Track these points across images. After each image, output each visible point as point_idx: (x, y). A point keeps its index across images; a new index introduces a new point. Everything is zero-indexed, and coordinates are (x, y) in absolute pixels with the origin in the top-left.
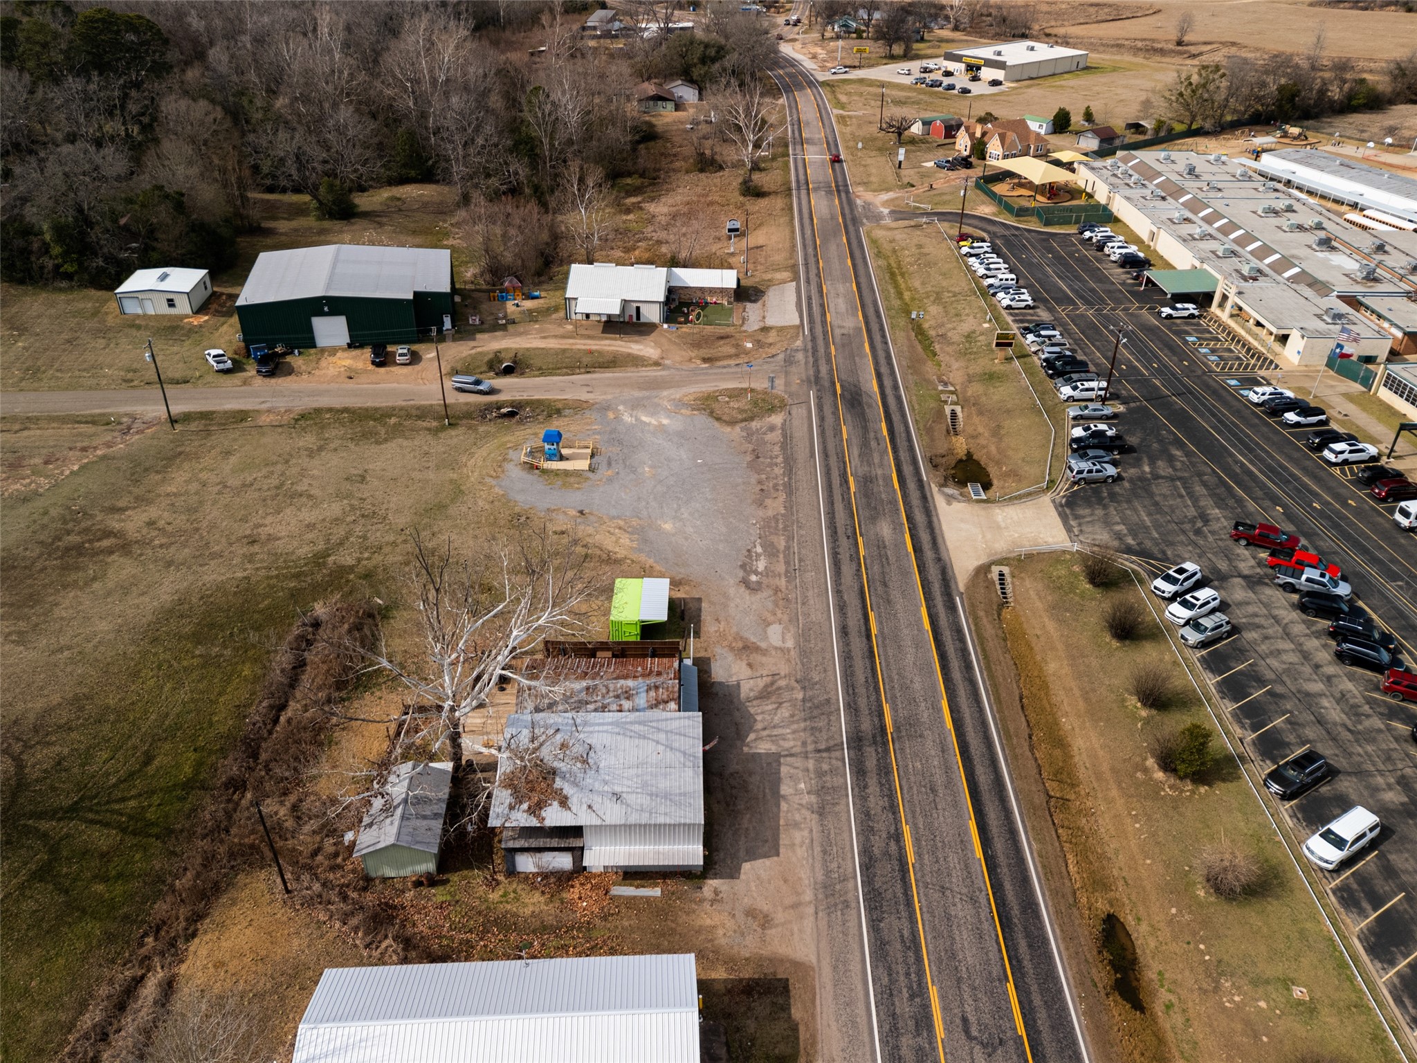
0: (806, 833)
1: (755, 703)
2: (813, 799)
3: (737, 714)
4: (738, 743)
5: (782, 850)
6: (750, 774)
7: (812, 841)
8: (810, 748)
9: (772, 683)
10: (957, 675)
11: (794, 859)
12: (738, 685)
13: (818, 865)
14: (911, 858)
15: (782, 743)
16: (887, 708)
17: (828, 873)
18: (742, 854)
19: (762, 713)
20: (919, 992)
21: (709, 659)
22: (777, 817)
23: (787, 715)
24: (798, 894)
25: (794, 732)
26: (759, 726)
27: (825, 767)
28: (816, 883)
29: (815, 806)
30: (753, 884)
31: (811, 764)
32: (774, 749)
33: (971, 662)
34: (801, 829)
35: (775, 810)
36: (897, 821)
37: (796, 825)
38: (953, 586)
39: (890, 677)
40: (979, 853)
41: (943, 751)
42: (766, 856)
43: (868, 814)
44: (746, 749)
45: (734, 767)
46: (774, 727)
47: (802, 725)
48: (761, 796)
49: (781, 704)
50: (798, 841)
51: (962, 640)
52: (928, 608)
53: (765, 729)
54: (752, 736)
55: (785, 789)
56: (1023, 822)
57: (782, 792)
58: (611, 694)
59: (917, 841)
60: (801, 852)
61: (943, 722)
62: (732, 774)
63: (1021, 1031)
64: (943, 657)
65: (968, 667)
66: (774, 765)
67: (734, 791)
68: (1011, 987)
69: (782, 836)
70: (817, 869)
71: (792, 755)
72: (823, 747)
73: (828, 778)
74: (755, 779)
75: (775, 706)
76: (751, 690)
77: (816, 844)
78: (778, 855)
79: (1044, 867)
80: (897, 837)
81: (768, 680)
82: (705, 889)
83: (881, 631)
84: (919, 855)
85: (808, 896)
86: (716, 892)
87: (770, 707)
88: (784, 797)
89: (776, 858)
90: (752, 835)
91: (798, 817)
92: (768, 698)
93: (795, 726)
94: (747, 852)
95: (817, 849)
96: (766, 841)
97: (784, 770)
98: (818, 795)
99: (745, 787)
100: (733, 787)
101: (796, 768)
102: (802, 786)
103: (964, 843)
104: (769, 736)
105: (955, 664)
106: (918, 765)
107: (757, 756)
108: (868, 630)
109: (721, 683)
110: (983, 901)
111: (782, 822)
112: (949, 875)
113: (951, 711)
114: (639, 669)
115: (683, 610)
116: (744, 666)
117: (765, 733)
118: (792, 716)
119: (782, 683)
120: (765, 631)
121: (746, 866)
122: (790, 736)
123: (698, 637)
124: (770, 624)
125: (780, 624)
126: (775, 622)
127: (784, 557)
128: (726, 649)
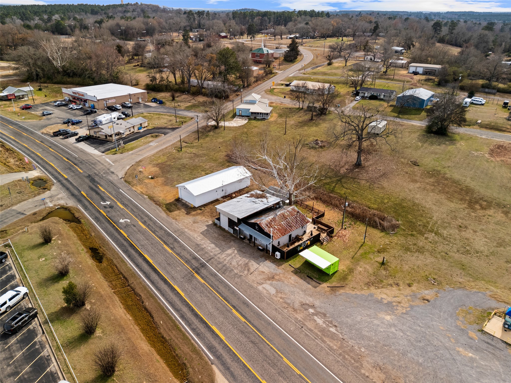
0: (198, 240)
1: (247, 261)
2: (203, 247)
3: (248, 256)
5: (201, 234)
6: (226, 244)
7: (195, 239)
8: (216, 258)
9: (248, 270)
10: (185, 310)
11: (196, 234)
12: (258, 264)
13: (189, 235)
14: (165, 246)
15: (226, 255)
16: (203, 281)
17: (185, 235)
18: (210, 229)
19: (241, 260)
20: (148, 226)
21: (278, 266)
22: (208, 239)
23: (233, 263)
24: (189, 229)
26: (237, 256)
27: (206, 255)
28: (186, 232)
29: (201, 246)
30: (201, 226)
31: (211, 254)
32: (226, 252)
33: (183, 320)
34: (200, 240)
35: (211, 240)
36: (175, 252)
37: (202, 240)
38: (220, 366)
39: (211, 294)
40: (146, 256)
41: (172, 277)
42: (204, 231)
43: (184, 250)
44: (234, 248)
45: (232, 243)
46: (233, 258)
47: (225, 263)
48: (217, 241)
49: (239, 266)
50: (198, 237)
51: (193, 330)
52: (221, 340)
53: (235, 256)
54: (236, 252)
55: (213, 246)
56: (135, 270)
57: (213, 244)
58: (270, 215)
59: (166, 250)
60: (196, 236)
61: (179, 287)
62: (231, 241)
63: (121, 231)
64: (196, 315)
65: (182, 317)
66: (222, 249)
68: (126, 235)
69: (203, 237)
71: (219, 253)
72: (212, 260)
73: (203, 253)
74: (223, 243)
75: (240, 264)
76: (252, 265)
77: (193, 239)
79: (124, 262)
80: (172, 249)
81: (252, 271)
82: (211, 221)
83: (231, 313)
84: (163, 248)
85: (186, 230)
86: (208, 222)
87: (240, 262)
88: (211, 243)
89: (201, 232)
90: (211, 233)
92: (244, 265)
93: (227, 261)
94: (208, 230)
95: (192, 238)
96: (206, 234)
97: (217, 249)
99: (224, 241)
100: (227, 239)
101: (215, 251)
102: (209, 248)
103: (151, 256)
104: (231, 255)
105: (189, 315)
106: (178, 269)
107: (230, 248)
108: (237, 310)
109: (264, 261)
110: (140, 247)
111: (206, 239)
112: (152, 247)
113: (178, 293)
114: (276, 227)
115: (312, 279)
116: (264, 271)
117: (233, 255)
118: (231, 264)
119: (246, 272)
120: (275, 288)
121: (206, 228)
122: (225, 258)
123: (292, 272)
124: (277, 292)
125: (274, 295)
126: (277, 294)
127: (317, 333)
128: (278, 273)
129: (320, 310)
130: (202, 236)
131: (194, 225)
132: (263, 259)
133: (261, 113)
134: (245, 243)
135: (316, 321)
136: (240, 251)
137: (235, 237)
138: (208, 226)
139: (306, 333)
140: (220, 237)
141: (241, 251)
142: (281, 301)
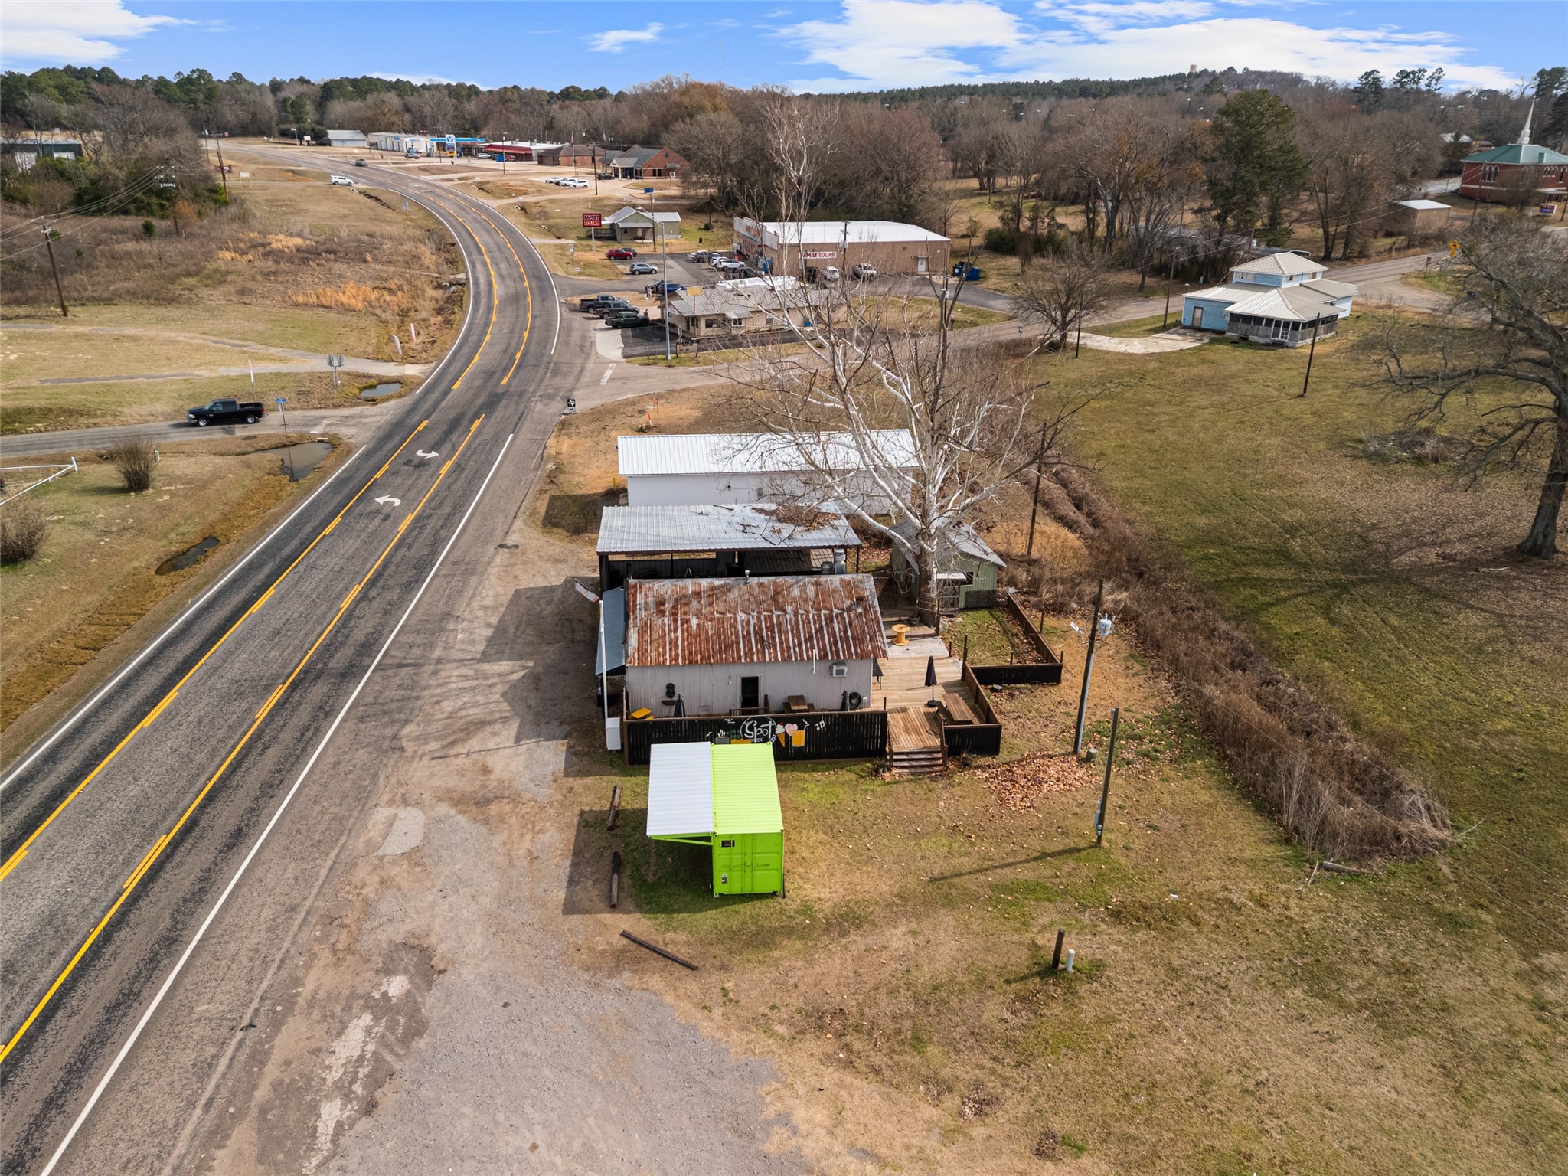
0: (475, 604)
1: (498, 715)
2: (452, 626)
3: (531, 700)
4: (538, 668)
6: (530, 644)
8: (428, 669)
9: (451, 742)
10: (67, 766)
11: (499, 587)
12: (518, 740)
13: (472, 585)
14: (358, 587)
15: (469, 673)
16: (262, 714)
17: (463, 580)
18: (560, 590)
19: (488, 703)
21: (567, 774)
25: (443, 682)
26: (500, 689)
27: (413, 650)
29: (452, 621)
31: (436, 651)
32: (486, 666)
34: (481, 604)
35: (506, 616)
36: (353, 609)
37: (485, 608)
40: (270, 593)
42: (534, 589)
44: (530, 664)
45: (551, 646)
46: (474, 688)
47: (425, 691)
48: (521, 624)
49: (448, 716)
50: (489, 599)
53: (492, 686)
54: (518, 675)
55: (485, 633)
56: (180, 616)
57: (490, 628)
59: (339, 598)
60: (490, 592)
62: (556, 640)
64: (58, 796)
67: (556, 628)
69: (505, 601)
71: (460, 661)
72: (410, 668)
74: (526, 639)
76: (495, 733)
77: (467, 597)
78: (516, 588)
79: (199, 589)
80: (361, 600)
81: (459, 750)
87: (472, 710)
89: (521, 588)
90: (543, 601)
91: (480, 613)
93: (438, 691)
94: (552, 591)
95: (468, 592)
96: (527, 598)
97: (479, 647)
98: (442, 628)
99: (542, 632)
100: (558, 632)
102: (461, 636)
103: (281, 598)
104: (487, 679)
105: (47, 784)
106: (274, 655)
109: (550, 737)
110: (300, 569)
112: (323, 579)
113: (146, 713)
115: (616, 875)
116: (498, 768)
117: (494, 681)
118: (437, 702)
119: (432, 746)
120: (426, 836)
121: (556, 583)
122: (453, 680)
123: (582, 813)
124: (407, 856)
125: (381, 858)
126: (394, 862)
127: (255, 1087)
128: (529, 796)
129: (432, 1003)
130: (507, 597)
132: (559, 730)
133: (1269, 321)
135: (340, 1034)
136: (534, 676)
139: (216, 1057)
140: (551, 619)
141: (537, 679)
142: (364, 891)
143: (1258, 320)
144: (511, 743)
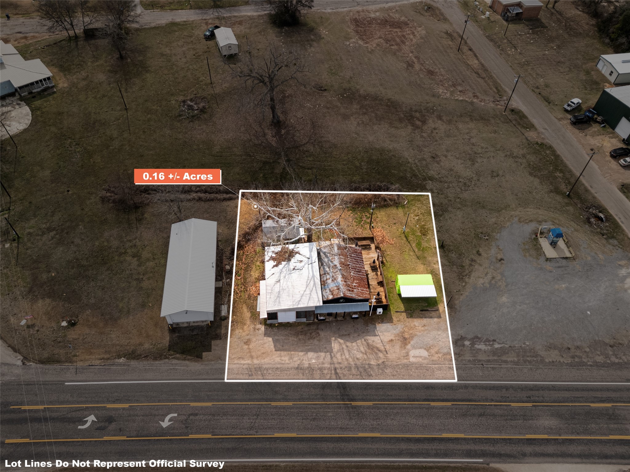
0: (287, 362)
1: (364, 342)
2: (306, 365)
3: (356, 335)
4: (337, 335)
5: (278, 352)
6: (319, 340)
7: (283, 364)
8: (337, 366)
9: (379, 351)
10: (403, 446)
11: (274, 357)
12: (376, 335)
13: (270, 366)
14: (274, 404)
15: (339, 354)
16: (370, 403)
17: (267, 369)
18: (276, 338)
19: (358, 346)
21: (392, 322)
22: (295, 350)
23: (358, 357)
24: (257, 358)
25: (347, 360)
26: (349, 344)
27: (326, 372)
28: (262, 364)
29: (302, 366)
30: (262, 341)
31: (327, 365)
32: (335, 350)
33: (418, 458)
34: (289, 360)
35: (299, 350)
36: (295, 400)
37: (291, 358)
39: (395, 408)
40: (277, 435)
41: (341, 428)
42: (275, 346)
44: (333, 338)
45: (322, 334)
46: (349, 351)
47: (352, 363)
48: (306, 344)
49: (366, 354)
50: (283, 358)
51: (436, 455)
52: (465, 439)
53: (347, 346)
54: (342, 341)
55: (311, 354)
56: (298, 462)
57: (309, 353)
58: (334, 274)
59: (284, 407)
60: (278, 359)
61: (363, 431)
62: (318, 333)
63: (191, 436)
64: (418, 440)
65: (412, 455)
66: (325, 350)
67: (309, 334)
68: (209, 436)
69: (285, 353)
70: (269, 365)
71: (332, 358)
72: (338, 371)
73: (318, 372)
74: (316, 342)
75: (364, 351)
76: (373, 341)
77: (281, 366)
78: (276, 351)
79: (270, 466)
80: (286, 399)
81: (382, 348)
82: (260, 326)
83: (433, 408)
84: (276, 407)
85: (256, 361)
86: (258, 329)
87: (362, 349)
88: (307, 353)
89: (274, 350)
90: (286, 341)
91: (295, 359)
92: (369, 349)
93: (351, 360)
94: (277, 340)
95: (279, 366)
96: (283, 346)
97: (323, 354)
98: (308, 368)
99: (311, 338)
100: (311, 334)
101: (324, 359)
102: (314, 361)
103: (283, 429)
104: (343, 348)
105: (413, 447)
106: (330, 414)
107: (330, 342)
108: (433, 400)
109: (375, 328)
110: (251, 432)
111: (292, 353)
112: (265, 419)
113: (372, 438)
114: (355, 284)
115: (428, 310)
116: (390, 338)
117: (344, 346)
118: (357, 359)
119: (381, 355)
120: (420, 348)
121: (270, 339)
122: (344, 357)
123: (407, 318)
124: (428, 351)
125: (429, 356)
126: (430, 353)
127: (494, 359)
128: (401, 330)
129: (470, 336)
130: (283, 353)
131: (251, 347)
132: (371, 327)
133: (37, 82)
134: (332, 321)
135: (480, 349)
136: (341, 336)
137: (313, 323)
138: (266, 334)
139: (491, 367)
140: (300, 337)
141: (343, 335)
142: (440, 356)
143: (32, 84)
144: (378, 337)
